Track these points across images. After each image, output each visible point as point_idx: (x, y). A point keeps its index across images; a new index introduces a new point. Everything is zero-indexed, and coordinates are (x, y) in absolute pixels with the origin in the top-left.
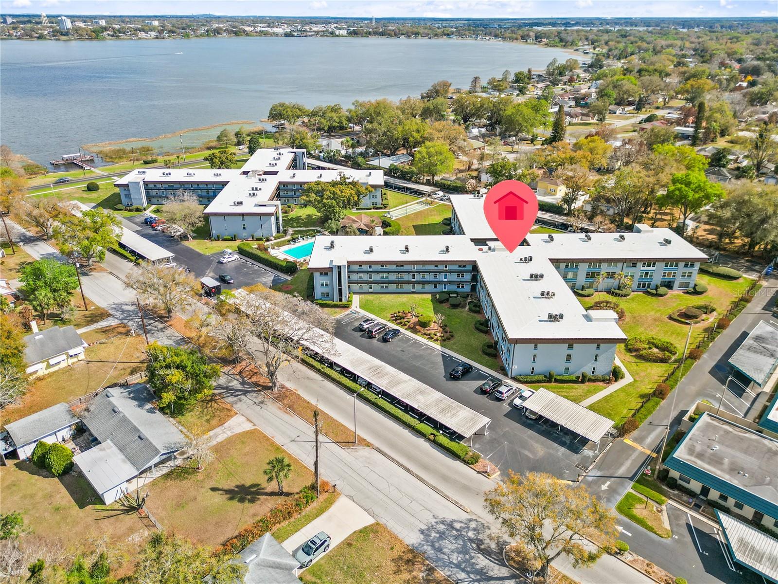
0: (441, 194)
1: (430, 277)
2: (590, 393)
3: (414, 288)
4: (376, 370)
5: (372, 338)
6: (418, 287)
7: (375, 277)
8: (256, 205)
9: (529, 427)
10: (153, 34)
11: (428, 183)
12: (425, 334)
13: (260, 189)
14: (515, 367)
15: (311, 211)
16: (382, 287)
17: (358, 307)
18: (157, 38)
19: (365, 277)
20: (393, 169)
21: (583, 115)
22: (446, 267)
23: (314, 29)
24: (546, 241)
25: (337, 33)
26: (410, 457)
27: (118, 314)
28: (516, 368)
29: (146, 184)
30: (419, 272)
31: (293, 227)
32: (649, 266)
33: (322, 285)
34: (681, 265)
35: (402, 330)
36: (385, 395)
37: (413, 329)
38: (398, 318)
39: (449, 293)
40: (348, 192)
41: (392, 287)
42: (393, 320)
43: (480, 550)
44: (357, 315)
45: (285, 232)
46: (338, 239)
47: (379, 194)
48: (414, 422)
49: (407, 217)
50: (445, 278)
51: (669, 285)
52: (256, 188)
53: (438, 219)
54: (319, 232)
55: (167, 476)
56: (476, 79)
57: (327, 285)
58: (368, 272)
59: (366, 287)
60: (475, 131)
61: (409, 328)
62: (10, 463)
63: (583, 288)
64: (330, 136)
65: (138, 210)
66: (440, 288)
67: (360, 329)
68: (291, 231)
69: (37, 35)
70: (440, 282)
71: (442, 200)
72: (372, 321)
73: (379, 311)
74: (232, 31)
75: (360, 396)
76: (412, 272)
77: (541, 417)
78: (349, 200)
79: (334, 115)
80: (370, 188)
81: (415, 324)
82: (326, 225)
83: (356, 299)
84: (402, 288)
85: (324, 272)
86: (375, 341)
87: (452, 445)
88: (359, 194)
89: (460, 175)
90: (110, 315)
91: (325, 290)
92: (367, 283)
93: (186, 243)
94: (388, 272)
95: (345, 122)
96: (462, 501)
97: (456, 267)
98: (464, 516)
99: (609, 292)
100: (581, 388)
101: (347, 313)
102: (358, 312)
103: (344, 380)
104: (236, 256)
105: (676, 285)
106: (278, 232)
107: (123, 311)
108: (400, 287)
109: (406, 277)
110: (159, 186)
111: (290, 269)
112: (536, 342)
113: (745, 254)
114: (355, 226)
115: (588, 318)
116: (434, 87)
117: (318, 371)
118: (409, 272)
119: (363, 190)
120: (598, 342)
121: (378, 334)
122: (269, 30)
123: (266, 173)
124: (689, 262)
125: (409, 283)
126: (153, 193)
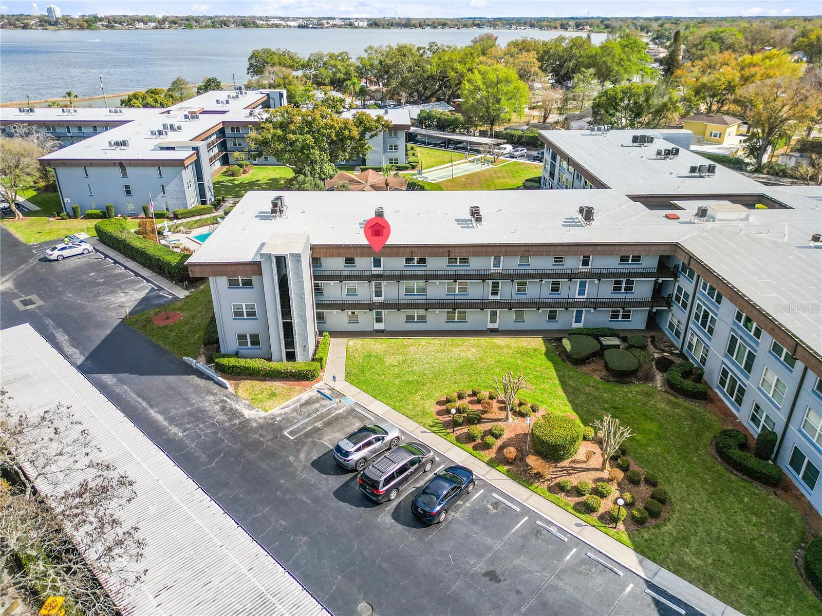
1: (537, 290)
3: (493, 321)
5: (377, 504)
6: (506, 318)
7: (392, 291)
8: (155, 148)
10: (153, 25)
11: (485, 133)
12: (561, 488)
13: (179, 128)
16: (409, 319)
17: (341, 376)
18: (156, 28)
19: (364, 291)
20: (425, 119)
22: (586, 262)
25: (356, 25)
30: (512, 277)
31: (237, 196)
33: (238, 314)
35: (479, 468)
37: (519, 469)
38: (461, 419)
39: (596, 334)
41: (437, 319)
42: (446, 425)
44: (334, 403)
45: (217, 204)
47: (401, 144)
49: (454, 181)
50: (581, 292)
52: (172, 126)
57: (252, 314)
58: (370, 278)
59: (366, 319)
61: (499, 461)
66: (567, 320)
67: (337, 465)
70: (567, 305)
71: (512, 157)
76: (492, 276)
84: (463, 320)
85: (241, 276)
86: (384, 517)
91: (248, 327)
92: (370, 306)
93: (6, 223)
94: (427, 278)
97: (612, 263)
101: (305, 396)
102: (340, 395)
104: (86, 247)
106: (204, 202)
108: (456, 316)
109: (475, 291)
114: (355, 189)
118: (483, 277)
121: (396, 487)
123: (206, 113)
125: (481, 305)
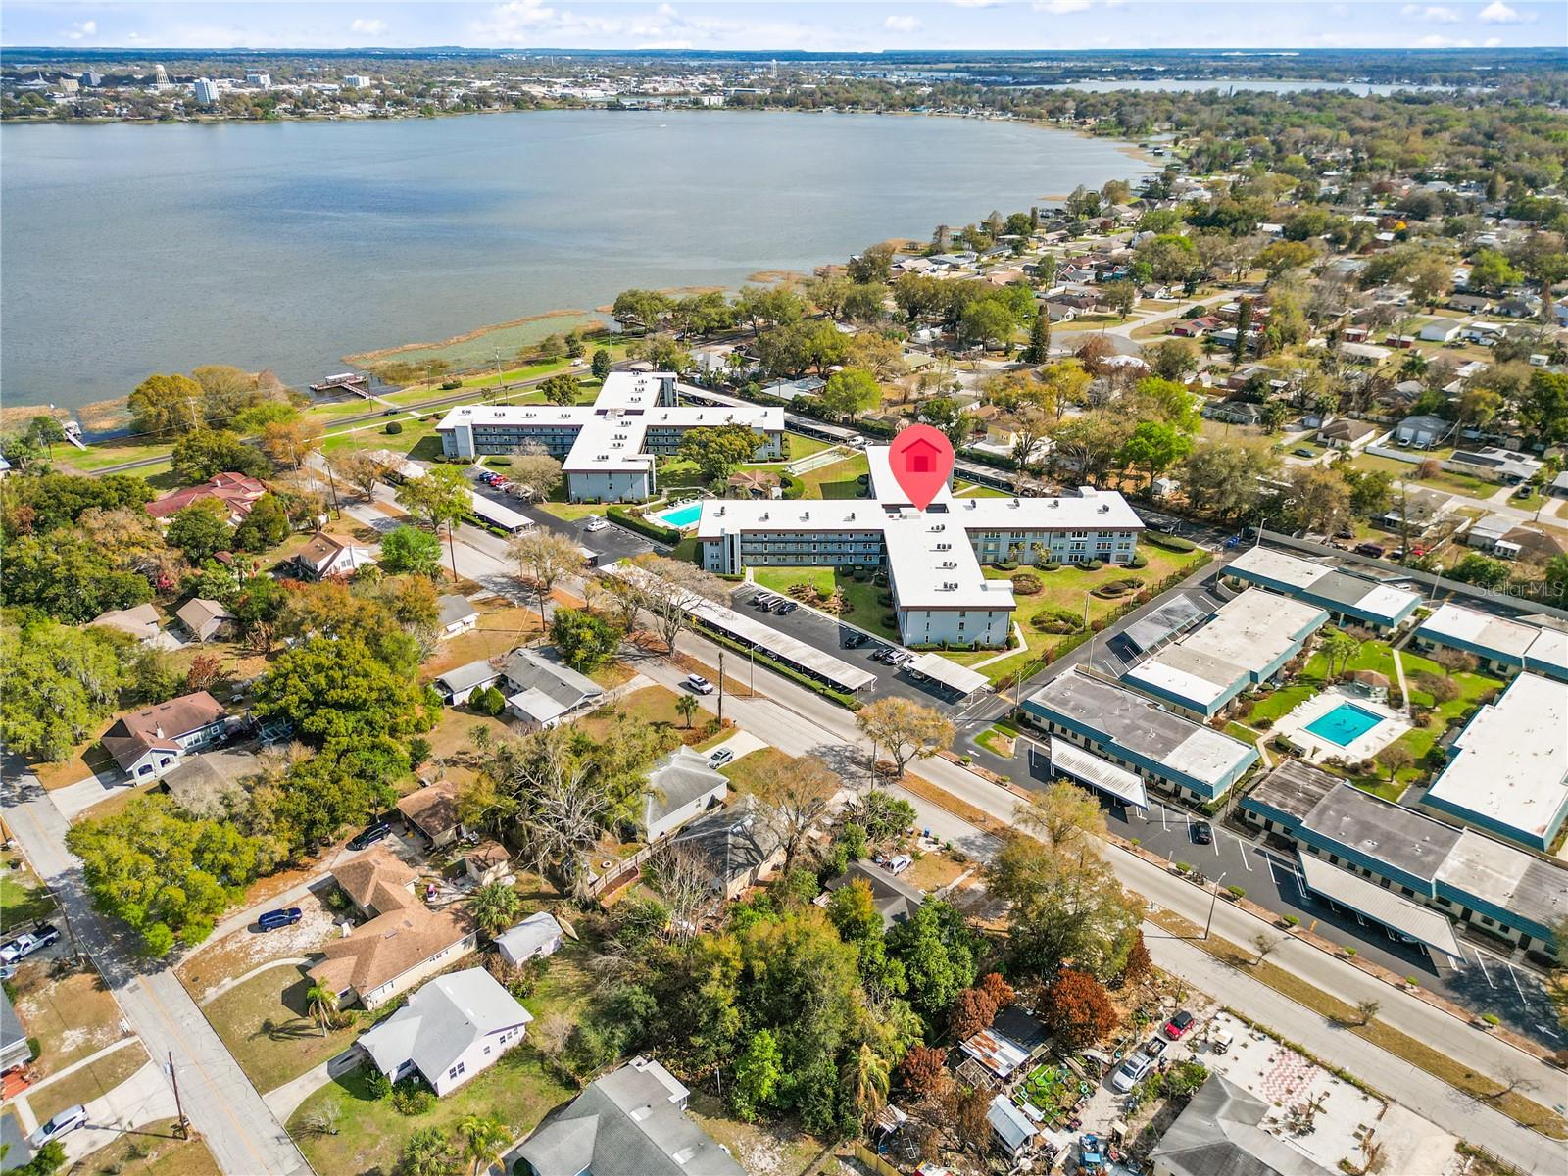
0: (861, 439)
1: (834, 548)
2: (981, 659)
3: (814, 561)
4: (771, 638)
5: (768, 610)
6: (820, 559)
7: (771, 547)
8: (624, 460)
9: (914, 685)
10: (367, 108)
11: (845, 424)
12: (823, 607)
13: (626, 437)
14: (909, 635)
15: (690, 464)
16: (779, 559)
17: (752, 580)
19: (760, 547)
20: (798, 401)
21: (1098, 302)
22: (851, 537)
23: (662, 90)
24: (968, 507)
25: (706, 103)
26: (801, 706)
27: (491, 586)
28: (909, 637)
29: (474, 427)
30: (821, 542)
31: (668, 486)
32: (1079, 535)
33: (713, 555)
34: (1116, 535)
35: (800, 604)
36: (780, 659)
37: (812, 603)
38: (796, 592)
39: (853, 566)
40: (739, 443)
41: (791, 559)
42: (791, 594)
43: (853, 762)
44: (750, 588)
45: (659, 492)
46: (730, 504)
47: (777, 441)
48: (807, 679)
49: (814, 473)
50: (850, 549)
51: (1106, 558)
52: (620, 436)
53: (852, 475)
54: (701, 492)
55: (589, 716)
56: (941, 230)
57: (718, 556)
59: (761, 559)
60: (925, 335)
61: (807, 602)
62: (448, 707)
63: (1006, 561)
64: (706, 341)
65: (466, 462)
66: (846, 560)
67: (755, 603)
68: (666, 491)
69: (158, 114)
70: (844, 554)
71: (861, 449)
72: (768, 594)
73: (776, 584)
74: (510, 98)
75: (757, 661)
77: (927, 677)
78: (739, 454)
79: (713, 311)
80: (766, 436)
81: (814, 597)
82: (712, 484)
83: (749, 572)
84: (801, 560)
85: (715, 541)
86: (770, 614)
87: (841, 697)
88: (751, 444)
89: (891, 410)
90: (482, 588)
91: (716, 561)
92: (762, 554)
93: (539, 506)
94: (786, 543)
95: (729, 321)
96: (842, 734)
97: (862, 537)
98: (843, 743)
99: (1036, 566)
100: (972, 655)
101: (740, 586)
102: (752, 586)
103: (739, 647)
104: (606, 524)
105: (1113, 558)
106: (651, 493)
107: (495, 584)
108: (799, 559)
109: (806, 548)
110: (490, 431)
111: (673, 538)
112: (929, 609)
113: (1216, 522)
114: (747, 486)
115: (984, 587)
116: (868, 253)
117: (713, 640)
119: (757, 440)
120: (990, 610)
121: (773, 607)
122: (577, 92)
123: (629, 412)
124: (1126, 532)
125: (809, 554)
126: (483, 439)
